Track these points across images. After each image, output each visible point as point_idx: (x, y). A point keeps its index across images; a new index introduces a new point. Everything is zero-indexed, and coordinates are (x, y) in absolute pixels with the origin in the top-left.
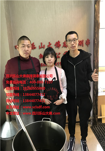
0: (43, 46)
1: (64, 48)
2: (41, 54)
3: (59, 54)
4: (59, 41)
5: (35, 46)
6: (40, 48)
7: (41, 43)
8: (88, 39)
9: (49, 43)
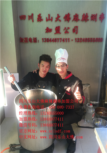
0: (51, 18)
1: (74, 22)
2: (47, 28)
3: (69, 28)
4: (69, 13)
5: (42, 18)
6: (47, 20)
7: (49, 15)
8: (102, 13)
9: (58, 15)
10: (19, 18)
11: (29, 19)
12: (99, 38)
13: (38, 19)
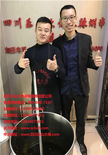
9: (51, 19)
10: (3, 24)
11: (16, 25)
12: (99, 47)
13: (27, 24)
